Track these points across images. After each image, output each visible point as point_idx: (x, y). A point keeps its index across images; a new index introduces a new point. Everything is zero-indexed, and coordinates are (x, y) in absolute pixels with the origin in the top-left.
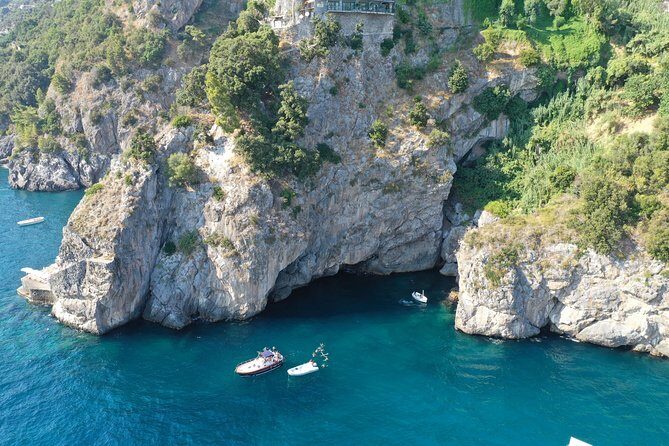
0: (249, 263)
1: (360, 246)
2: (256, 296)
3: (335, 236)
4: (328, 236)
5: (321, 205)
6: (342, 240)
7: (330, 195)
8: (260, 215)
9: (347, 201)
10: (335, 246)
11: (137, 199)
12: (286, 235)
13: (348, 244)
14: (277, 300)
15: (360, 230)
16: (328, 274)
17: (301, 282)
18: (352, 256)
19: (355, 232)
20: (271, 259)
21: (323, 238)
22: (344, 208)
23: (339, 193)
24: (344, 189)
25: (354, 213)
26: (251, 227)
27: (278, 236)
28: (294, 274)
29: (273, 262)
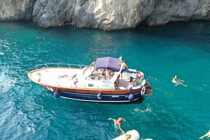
2: (125, 4)
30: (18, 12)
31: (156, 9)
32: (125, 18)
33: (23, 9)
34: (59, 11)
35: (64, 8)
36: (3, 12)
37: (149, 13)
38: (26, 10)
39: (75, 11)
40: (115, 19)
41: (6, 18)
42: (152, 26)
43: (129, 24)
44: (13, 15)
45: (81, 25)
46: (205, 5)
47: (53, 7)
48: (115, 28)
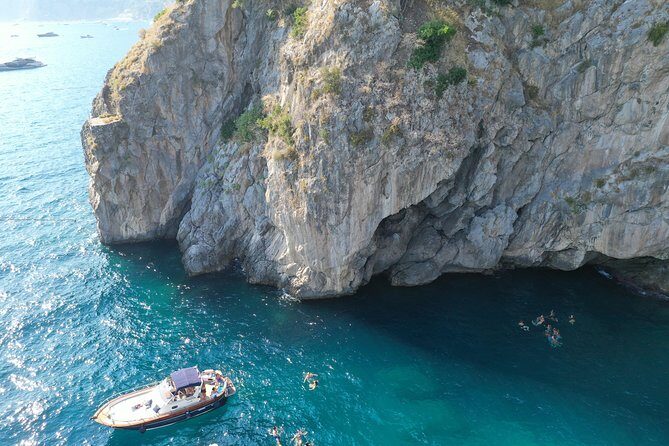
0: (310, 181)
1: (640, 217)
2: (325, 258)
3: (578, 176)
4: (563, 175)
5: (556, 90)
6: (592, 188)
7: (584, 66)
8: (351, 71)
9: (635, 88)
10: (570, 201)
11: (179, 25)
12: (400, 132)
13: (610, 203)
14: (396, 282)
15: (650, 170)
16: (554, 265)
17: (468, 262)
18: (617, 237)
19: (634, 174)
20: (358, 182)
21: (550, 175)
22: (619, 108)
23: (609, 59)
24: (628, 50)
25: (650, 125)
26: (325, 99)
27: (378, 130)
28: (453, 240)
29: (365, 192)
30: (153, 228)
31: (410, 251)
32: (328, 280)
33: (163, 221)
34: (223, 240)
35: (232, 234)
36: (126, 226)
37: (395, 258)
38: (168, 222)
39: (252, 242)
40: (309, 280)
41: (131, 238)
42: (398, 287)
43: (338, 289)
44: (144, 232)
45: (254, 280)
46: (530, 244)
47: (212, 231)
48: (308, 295)
